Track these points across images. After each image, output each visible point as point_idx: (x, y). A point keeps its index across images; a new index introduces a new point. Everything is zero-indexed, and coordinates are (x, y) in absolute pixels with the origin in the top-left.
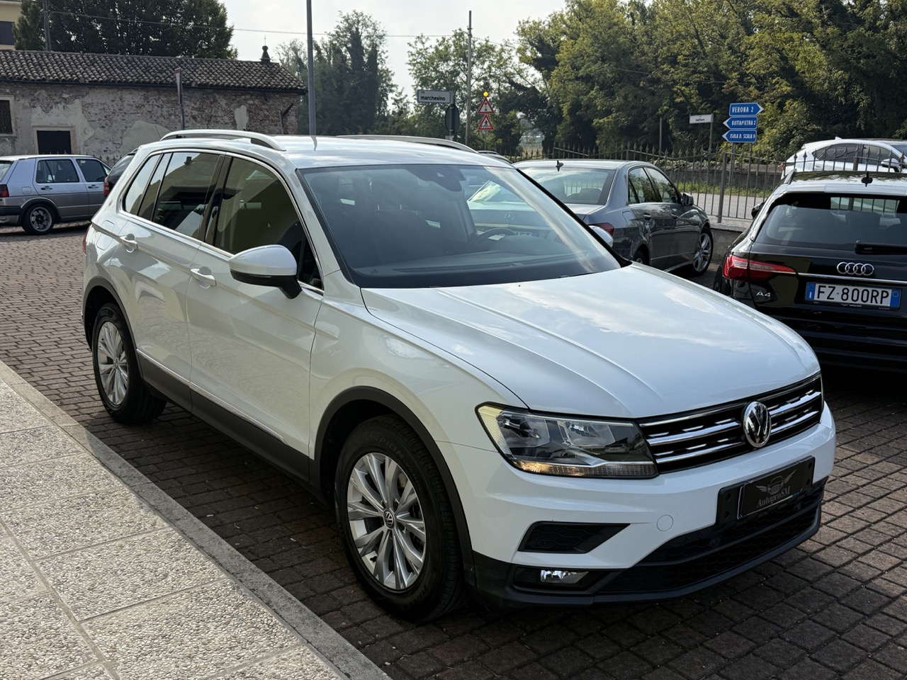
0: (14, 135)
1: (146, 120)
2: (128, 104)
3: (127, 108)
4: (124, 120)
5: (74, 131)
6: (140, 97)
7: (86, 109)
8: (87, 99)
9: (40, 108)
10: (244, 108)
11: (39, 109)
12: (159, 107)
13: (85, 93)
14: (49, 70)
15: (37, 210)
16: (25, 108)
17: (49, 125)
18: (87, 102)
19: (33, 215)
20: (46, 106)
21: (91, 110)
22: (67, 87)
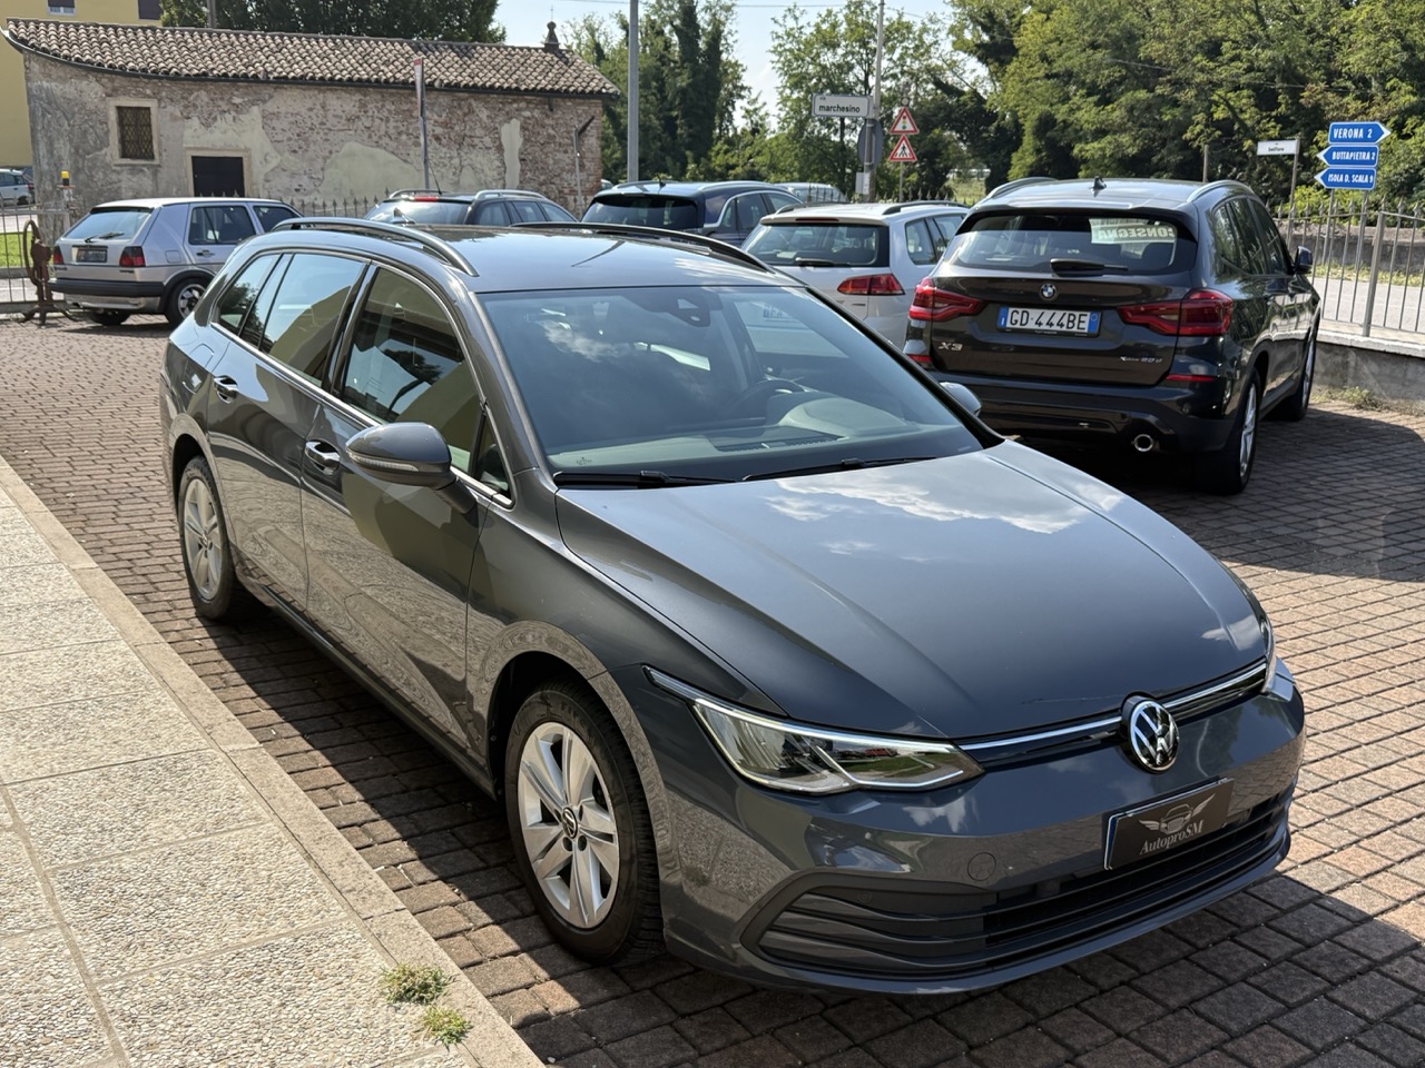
0: (156, 162)
1: (362, 142)
2: (334, 116)
3: (331, 121)
4: (327, 140)
5: (250, 157)
6: (353, 103)
7: (269, 122)
8: (271, 107)
9: (195, 119)
10: (516, 123)
11: (195, 122)
12: (382, 119)
13: (267, 97)
14: (212, 60)
15: (190, 290)
16: (174, 119)
17: (210, 146)
18: (271, 110)
19: (183, 298)
20: (206, 116)
21: (275, 123)
22: (240, 87)
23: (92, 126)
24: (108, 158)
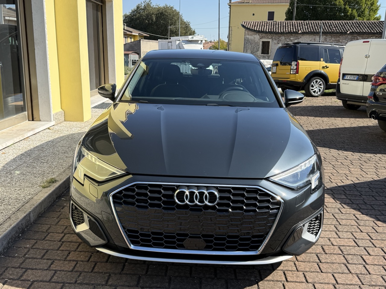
0: (269, 55)
8: (300, 40)
14: (288, 29)
16: (275, 44)
22: (293, 35)
23: (256, 46)
24: (258, 54)
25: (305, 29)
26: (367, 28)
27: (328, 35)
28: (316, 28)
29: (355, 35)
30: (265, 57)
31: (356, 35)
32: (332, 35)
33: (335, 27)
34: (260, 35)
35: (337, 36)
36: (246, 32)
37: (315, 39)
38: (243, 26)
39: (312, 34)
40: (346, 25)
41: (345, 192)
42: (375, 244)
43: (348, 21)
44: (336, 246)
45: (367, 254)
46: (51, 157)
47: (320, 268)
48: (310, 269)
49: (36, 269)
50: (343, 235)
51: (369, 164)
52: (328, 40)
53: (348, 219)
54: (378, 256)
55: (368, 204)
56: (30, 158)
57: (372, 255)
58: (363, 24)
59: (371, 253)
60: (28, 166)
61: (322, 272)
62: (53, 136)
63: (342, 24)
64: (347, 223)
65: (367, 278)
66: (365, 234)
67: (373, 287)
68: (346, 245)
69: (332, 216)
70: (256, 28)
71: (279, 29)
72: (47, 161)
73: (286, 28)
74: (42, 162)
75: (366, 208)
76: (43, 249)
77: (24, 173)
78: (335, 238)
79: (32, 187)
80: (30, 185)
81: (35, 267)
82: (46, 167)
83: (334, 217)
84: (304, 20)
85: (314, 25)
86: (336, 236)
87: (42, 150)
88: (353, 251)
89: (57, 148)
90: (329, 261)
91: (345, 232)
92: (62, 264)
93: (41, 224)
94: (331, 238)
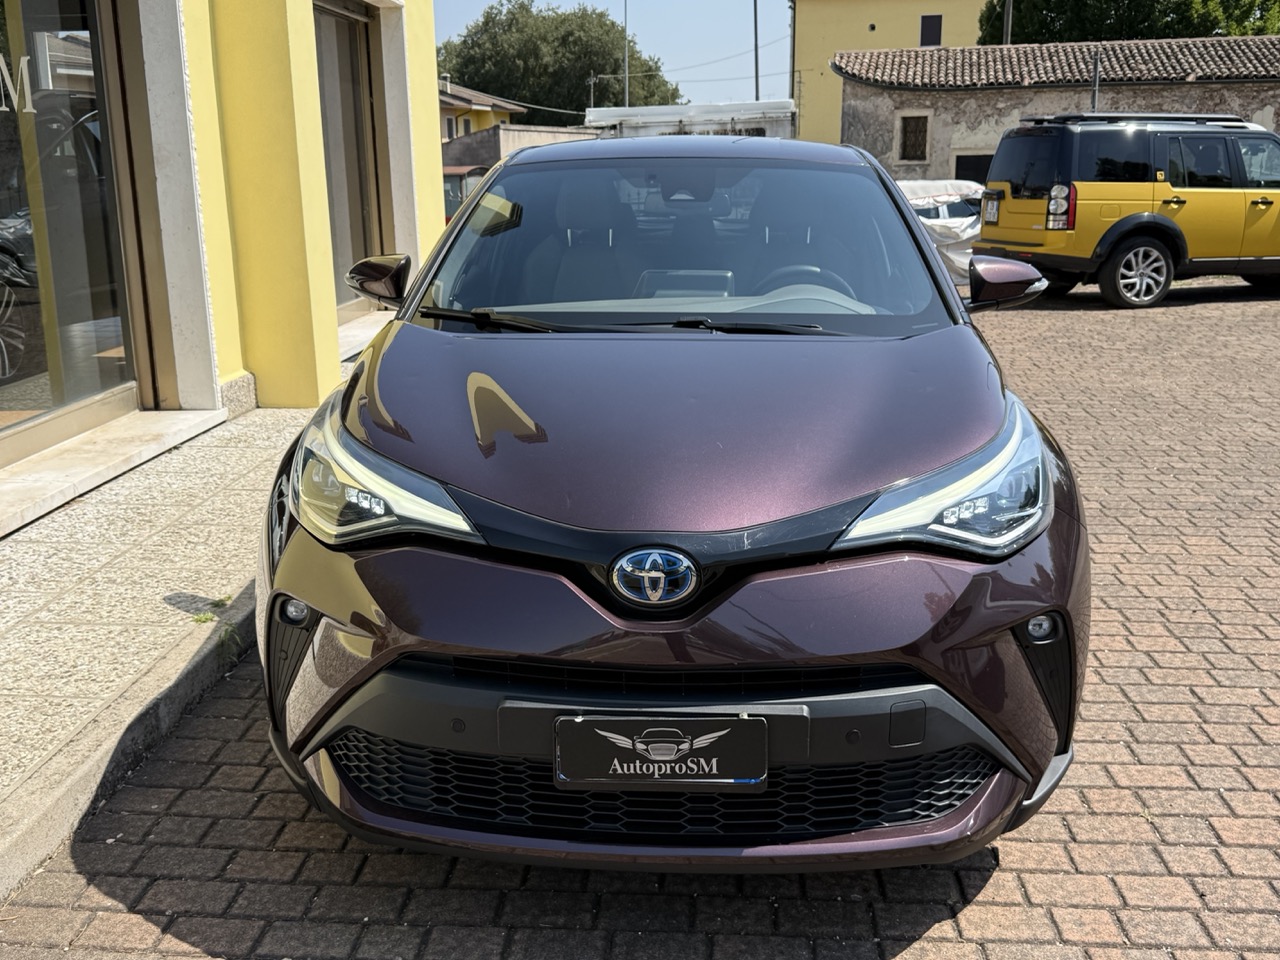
0: (927, 162)
8: (1030, 109)
9: (965, 124)
10: (1270, 110)
11: (963, 126)
13: (1027, 101)
16: (946, 124)
17: (973, 146)
18: (1029, 112)
20: (973, 120)
22: (1004, 93)
23: (881, 135)
24: (890, 161)
25: (1044, 71)
26: (1255, 62)
27: (1124, 87)
28: (1083, 66)
29: (1213, 86)
30: (915, 170)
31: (1219, 86)
32: (1137, 87)
33: (1145, 63)
34: (895, 96)
35: (1154, 90)
36: (848, 89)
37: (1079, 102)
38: (838, 69)
39: (1069, 86)
40: (1183, 54)
41: (1163, 615)
42: (1253, 780)
43: (1189, 41)
44: (1128, 788)
45: (1226, 811)
46: (218, 524)
47: (1072, 859)
48: (1040, 862)
49: (180, 878)
50: (1149, 754)
51: (1249, 522)
52: (1123, 104)
53: (1169, 704)
54: (1263, 817)
55: (1239, 651)
56: (153, 532)
57: (1243, 816)
58: (1239, 47)
59: (1240, 810)
60: (147, 555)
61: (1078, 871)
62: (222, 458)
63: (1168, 50)
64: (1166, 714)
65: (1222, 887)
66: (1223, 747)
67: (1241, 915)
68: (1160, 784)
69: (1119, 695)
70: (879, 73)
71: (959, 73)
72: (207, 539)
73: (979, 71)
74: (189, 542)
75: (1231, 666)
76: (201, 817)
77: (136, 578)
78: (1125, 764)
79: (160, 622)
80: (155, 617)
81: (177, 873)
82: (206, 558)
83: (1126, 695)
84: (1041, 43)
85: (1075, 57)
86: (1128, 758)
87: (189, 505)
88: (1181, 804)
89: (238, 494)
90: (1101, 838)
91: (1158, 743)
92: (260, 860)
93: (194, 739)
94: (1110, 763)
